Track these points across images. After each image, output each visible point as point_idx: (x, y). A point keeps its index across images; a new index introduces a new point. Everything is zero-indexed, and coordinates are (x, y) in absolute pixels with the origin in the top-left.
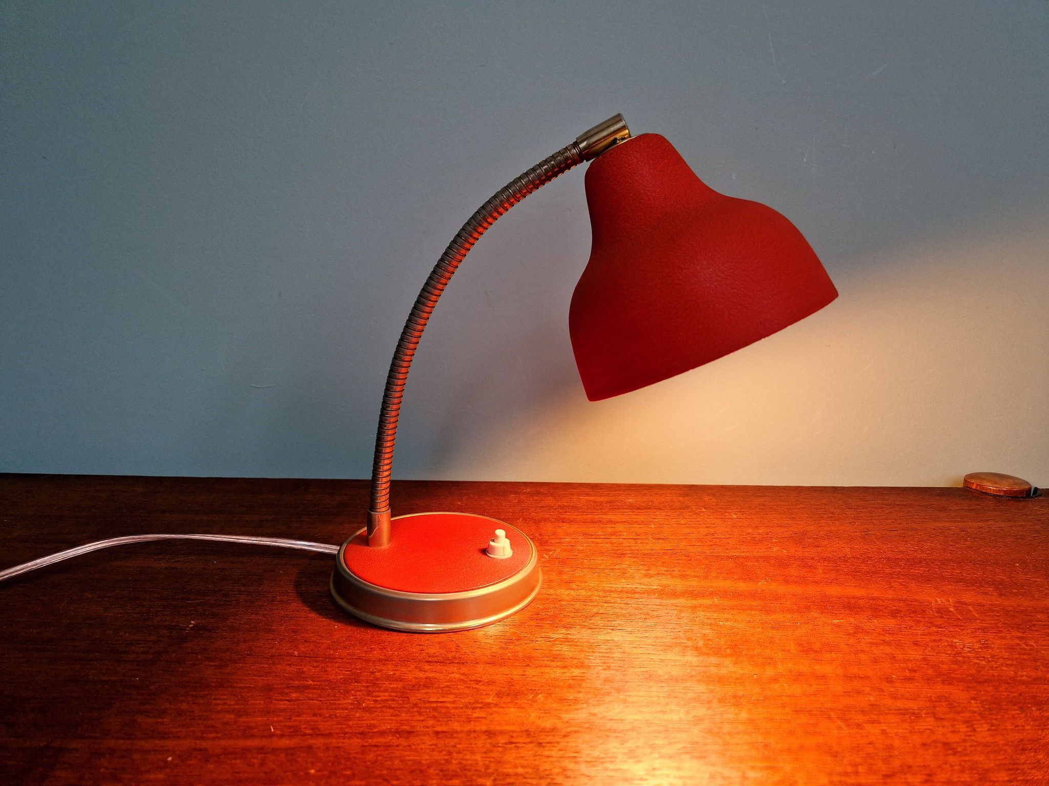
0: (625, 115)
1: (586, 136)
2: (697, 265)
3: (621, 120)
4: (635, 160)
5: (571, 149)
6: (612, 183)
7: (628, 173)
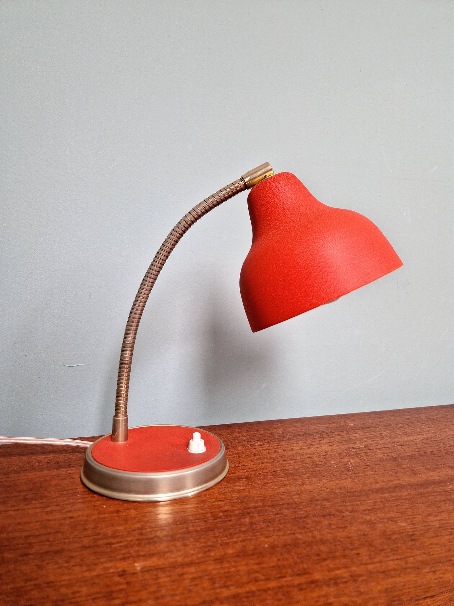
0: (270, 163)
1: (248, 174)
2: (324, 241)
3: (269, 165)
4: (280, 185)
5: (239, 182)
6: (266, 199)
7: (276, 192)
